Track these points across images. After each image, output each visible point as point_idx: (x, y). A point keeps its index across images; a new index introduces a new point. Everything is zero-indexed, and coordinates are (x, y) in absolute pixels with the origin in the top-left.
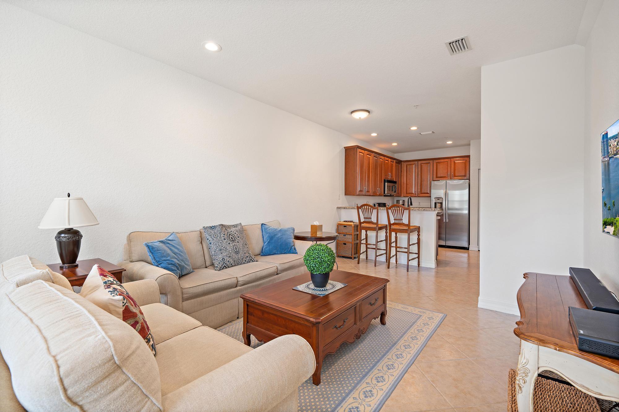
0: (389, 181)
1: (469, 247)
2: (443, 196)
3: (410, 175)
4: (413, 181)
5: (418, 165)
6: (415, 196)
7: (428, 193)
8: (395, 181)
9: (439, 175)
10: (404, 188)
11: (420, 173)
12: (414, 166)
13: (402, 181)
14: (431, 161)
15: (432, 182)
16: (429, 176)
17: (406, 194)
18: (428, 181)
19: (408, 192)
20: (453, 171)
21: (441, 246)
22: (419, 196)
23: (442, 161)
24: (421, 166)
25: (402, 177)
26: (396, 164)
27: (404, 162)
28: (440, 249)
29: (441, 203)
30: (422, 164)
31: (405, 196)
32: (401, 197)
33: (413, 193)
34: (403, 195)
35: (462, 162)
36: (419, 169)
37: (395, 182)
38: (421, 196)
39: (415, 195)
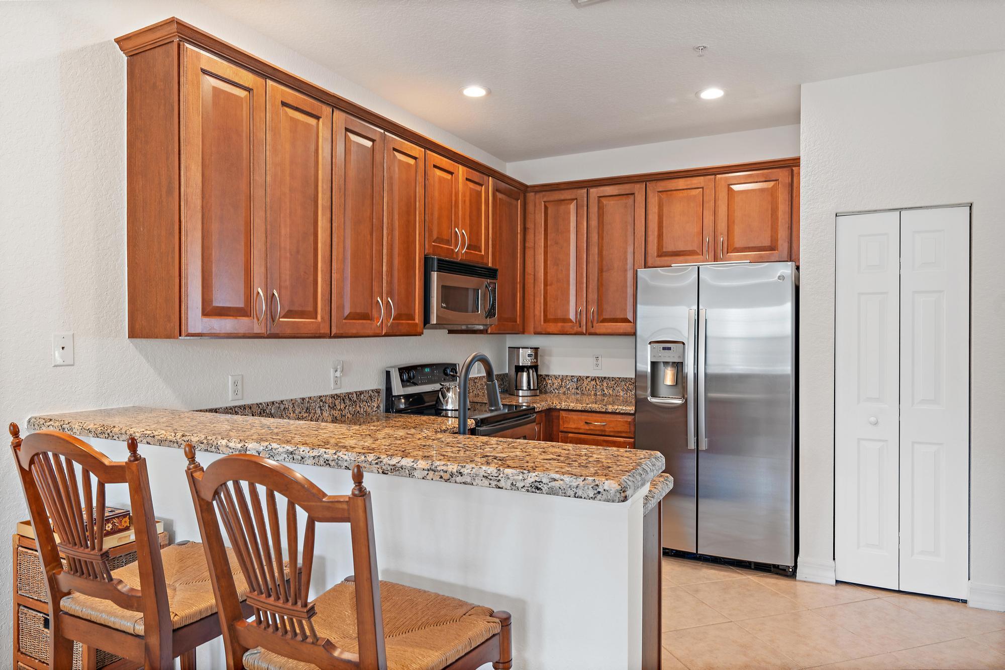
0: (448, 266)
1: (796, 566)
2: (685, 334)
3: (557, 243)
4: (568, 270)
5: (591, 204)
6: (579, 329)
7: (626, 320)
8: (490, 269)
9: (669, 247)
10: (537, 299)
11: (594, 237)
12: (573, 207)
13: (529, 269)
14: (637, 186)
15: (642, 273)
16: (630, 250)
17: (545, 321)
18: (626, 271)
19: (550, 316)
20: (722, 226)
21: (669, 553)
22: (592, 330)
23: (681, 183)
24: (601, 208)
25: (529, 253)
26: (499, 195)
27: (536, 192)
28: (670, 568)
29: (679, 366)
30: (604, 201)
31: (539, 330)
32: (523, 335)
33: (571, 321)
34: (531, 327)
35: (762, 190)
36: (594, 223)
37: (492, 273)
38: (603, 331)
39: (577, 329)
